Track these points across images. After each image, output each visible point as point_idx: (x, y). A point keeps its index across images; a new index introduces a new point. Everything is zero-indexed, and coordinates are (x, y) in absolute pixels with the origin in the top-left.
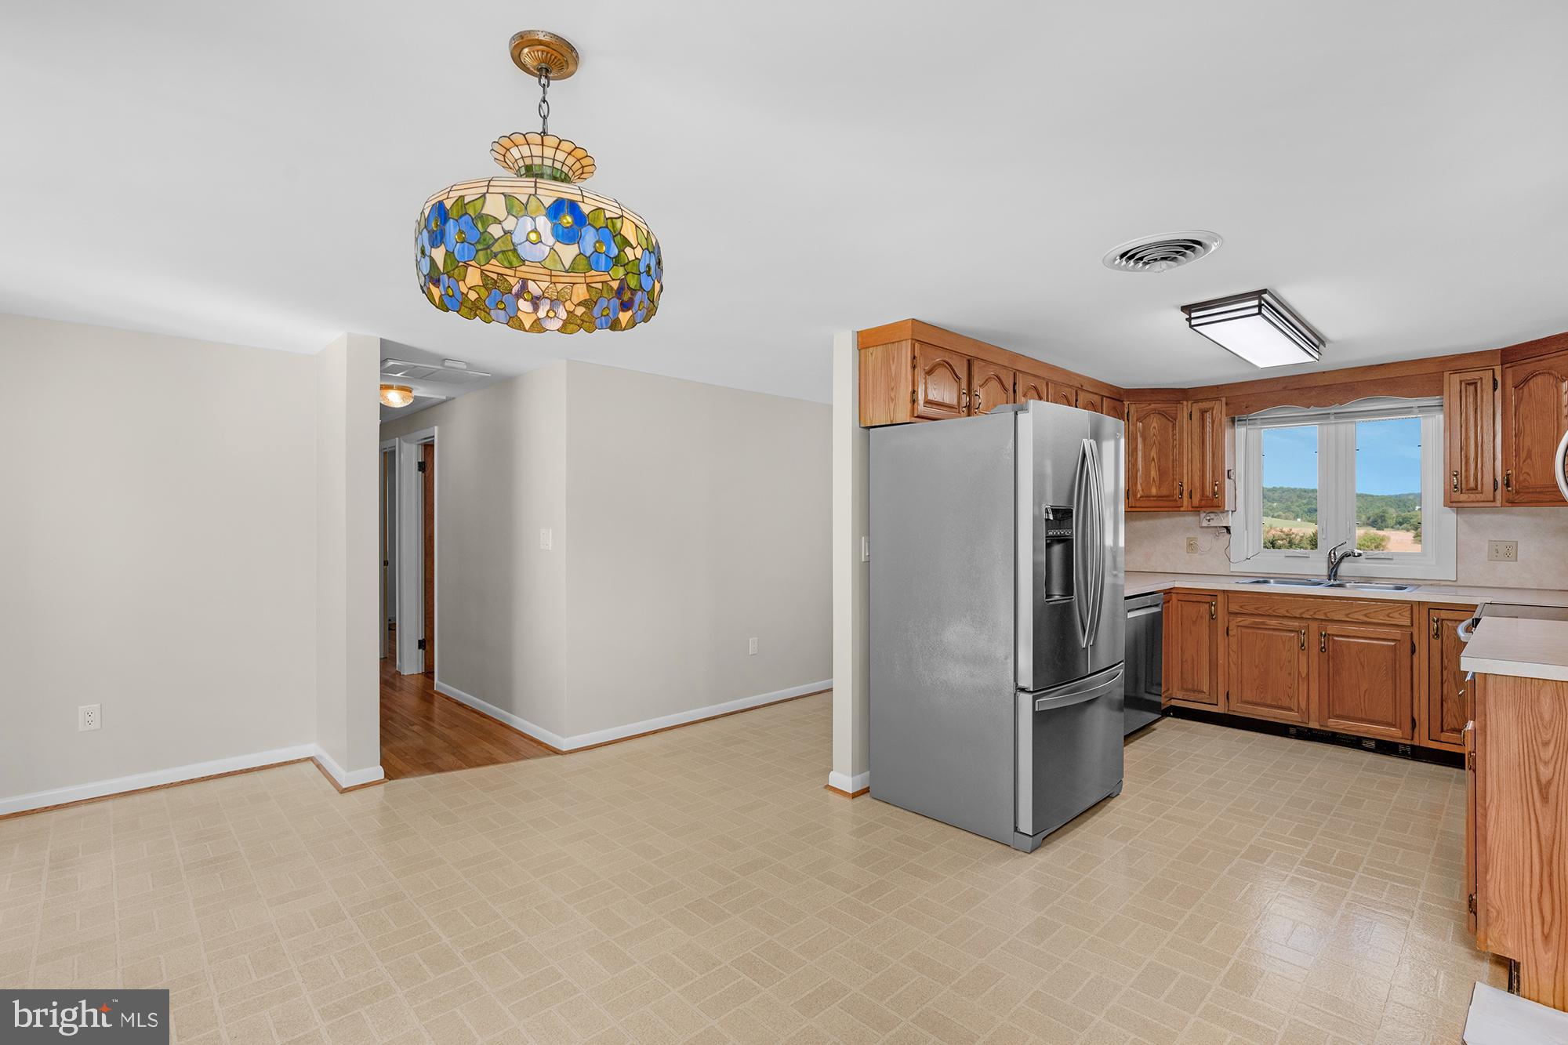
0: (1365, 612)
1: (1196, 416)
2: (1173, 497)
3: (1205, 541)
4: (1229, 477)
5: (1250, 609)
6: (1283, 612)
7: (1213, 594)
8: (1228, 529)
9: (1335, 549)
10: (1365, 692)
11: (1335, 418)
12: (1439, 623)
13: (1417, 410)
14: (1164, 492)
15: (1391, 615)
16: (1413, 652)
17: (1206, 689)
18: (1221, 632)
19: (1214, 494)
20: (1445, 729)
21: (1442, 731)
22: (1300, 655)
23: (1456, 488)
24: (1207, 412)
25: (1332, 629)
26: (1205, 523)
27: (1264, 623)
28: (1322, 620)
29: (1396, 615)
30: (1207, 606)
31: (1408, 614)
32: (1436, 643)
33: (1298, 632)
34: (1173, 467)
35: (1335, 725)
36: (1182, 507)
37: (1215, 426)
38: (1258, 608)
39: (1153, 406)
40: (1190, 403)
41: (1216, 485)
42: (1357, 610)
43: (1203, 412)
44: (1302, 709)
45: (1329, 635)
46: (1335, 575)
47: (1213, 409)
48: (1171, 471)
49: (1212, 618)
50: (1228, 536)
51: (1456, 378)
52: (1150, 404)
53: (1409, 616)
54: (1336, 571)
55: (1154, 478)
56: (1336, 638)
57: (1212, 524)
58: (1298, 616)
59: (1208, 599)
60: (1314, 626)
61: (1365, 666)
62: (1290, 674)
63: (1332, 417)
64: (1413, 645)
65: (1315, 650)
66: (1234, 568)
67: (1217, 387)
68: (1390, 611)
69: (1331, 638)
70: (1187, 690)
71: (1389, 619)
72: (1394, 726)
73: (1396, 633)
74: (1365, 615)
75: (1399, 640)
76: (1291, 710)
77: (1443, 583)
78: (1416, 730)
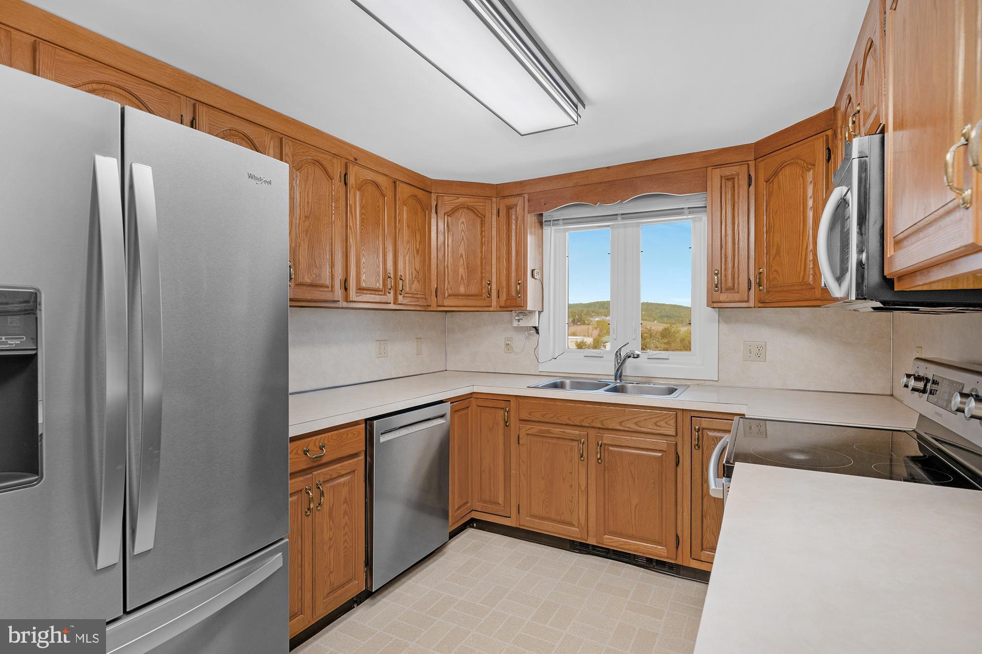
0: (635, 420)
1: (503, 213)
2: (482, 296)
3: (519, 341)
4: (533, 276)
5: (537, 416)
6: (565, 420)
7: (507, 399)
8: (536, 329)
9: (620, 349)
10: (636, 507)
11: (623, 219)
12: (700, 432)
13: (686, 211)
14: (474, 290)
15: (658, 424)
16: (677, 464)
17: (501, 501)
18: (514, 440)
19: (518, 292)
20: (704, 547)
21: (702, 549)
22: (580, 465)
23: (716, 287)
24: (512, 208)
25: (608, 438)
26: (515, 324)
27: (548, 432)
28: (599, 428)
29: (662, 423)
30: (502, 412)
31: (672, 422)
32: (697, 453)
33: (578, 441)
34: (482, 265)
35: (611, 542)
36: (491, 307)
37: (518, 222)
38: (544, 415)
39: (462, 200)
40: (498, 199)
41: (519, 284)
42: (629, 417)
43: (509, 208)
44: (581, 524)
45: (605, 444)
46: (620, 376)
47: (516, 205)
48: (479, 270)
49: (507, 426)
50: (537, 335)
51: (717, 173)
52: (458, 198)
53: (674, 425)
54: (621, 372)
55: (462, 277)
56: (611, 448)
57: (523, 324)
58: (578, 424)
59: (503, 404)
60: (593, 433)
61: (636, 479)
62: (572, 486)
63: (619, 218)
64: (678, 457)
65: (593, 461)
66: (542, 368)
67: (521, 182)
68: (657, 419)
69: (606, 447)
70: (485, 502)
71: (658, 428)
72: (660, 544)
73: (662, 443)
74: (636, 424)
75: (665, 451)
76: (572, 525)
77: (708, 383)
78: (680, 548)
